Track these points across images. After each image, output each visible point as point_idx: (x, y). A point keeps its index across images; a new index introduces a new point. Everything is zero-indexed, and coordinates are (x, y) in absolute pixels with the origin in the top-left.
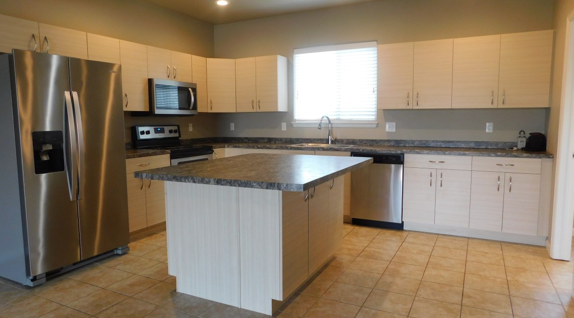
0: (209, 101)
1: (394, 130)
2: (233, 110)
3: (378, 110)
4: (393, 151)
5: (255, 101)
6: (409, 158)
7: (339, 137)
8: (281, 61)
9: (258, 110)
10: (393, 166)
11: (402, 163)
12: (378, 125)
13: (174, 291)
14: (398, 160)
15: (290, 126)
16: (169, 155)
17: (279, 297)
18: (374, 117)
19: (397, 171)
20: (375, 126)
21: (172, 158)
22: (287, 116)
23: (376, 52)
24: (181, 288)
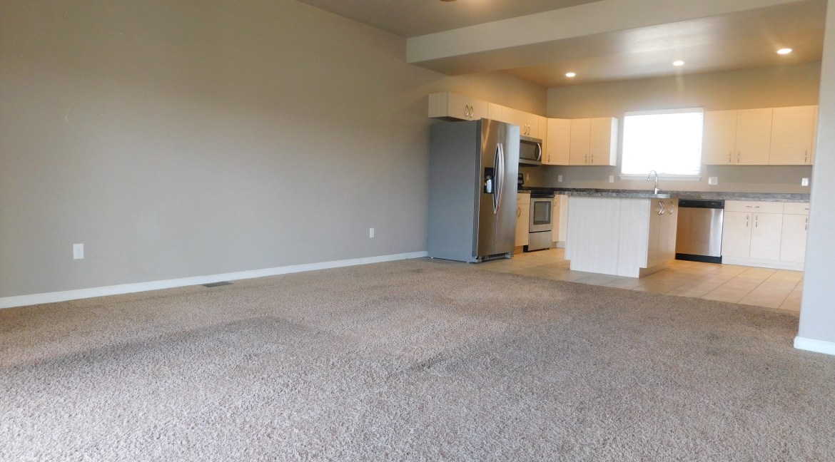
0: (547, 155)
1: (716, 183)
2: (567, 164)
3: (703, 166)
4: (715, 198)
5: (588, 156)
6: (728, 204)
7: (664, 189)
8: (614, 121)
9: (591, 164)
10: (713, 210)
11: (723, 207)
12: (702, 179)
13: (569, 269)
14: (719, 205)
15: (618, 178)
16: (529, 195)
17: (645, 266)
18: (698, 172)
19: (717, 215)
20: (699, 180)
21: (532, 197)
22: (615, 170)
23: (702, 116)
24: (573, 268)
